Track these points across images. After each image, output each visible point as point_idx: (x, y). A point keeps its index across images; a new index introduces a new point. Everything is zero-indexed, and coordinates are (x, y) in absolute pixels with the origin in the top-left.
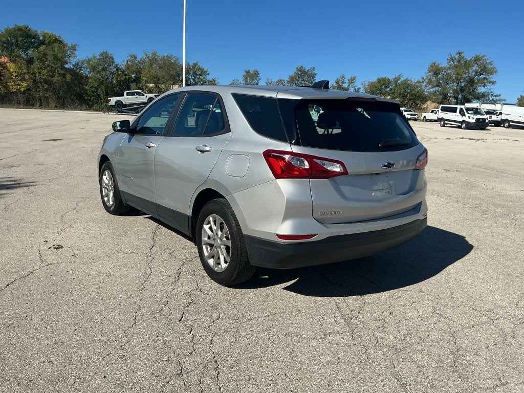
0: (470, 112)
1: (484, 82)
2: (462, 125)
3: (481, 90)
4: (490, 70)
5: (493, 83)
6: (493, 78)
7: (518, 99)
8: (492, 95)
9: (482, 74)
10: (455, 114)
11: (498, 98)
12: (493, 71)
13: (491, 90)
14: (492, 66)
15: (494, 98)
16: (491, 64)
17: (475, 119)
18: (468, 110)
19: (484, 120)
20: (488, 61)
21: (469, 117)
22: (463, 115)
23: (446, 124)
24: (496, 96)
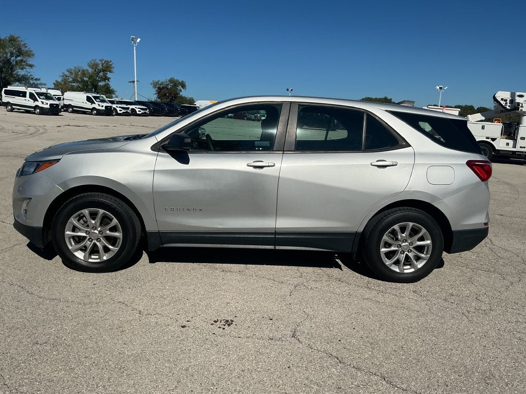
0: (42, 97)
1: (21, 64)
2: (35, 110)
3: (21, 73)
4: (26, 52)
5: (31, 66)
6: (30, 61)
7: (54, 84)
8: (32, 79)
9: (19, 56)
10: (25, 98)
11: (38, 82)
12: (30, 54)
13: (31, 73)
14: (27, 49)
15: (34, 81)
16: (26, 47)
17: (49, 104)
18: (40, 94)
19: (57, 105)
20: (22, 43)
21: (43, 103)
22: (35, 100)
23: (14, 109)
24: (36, 80)
